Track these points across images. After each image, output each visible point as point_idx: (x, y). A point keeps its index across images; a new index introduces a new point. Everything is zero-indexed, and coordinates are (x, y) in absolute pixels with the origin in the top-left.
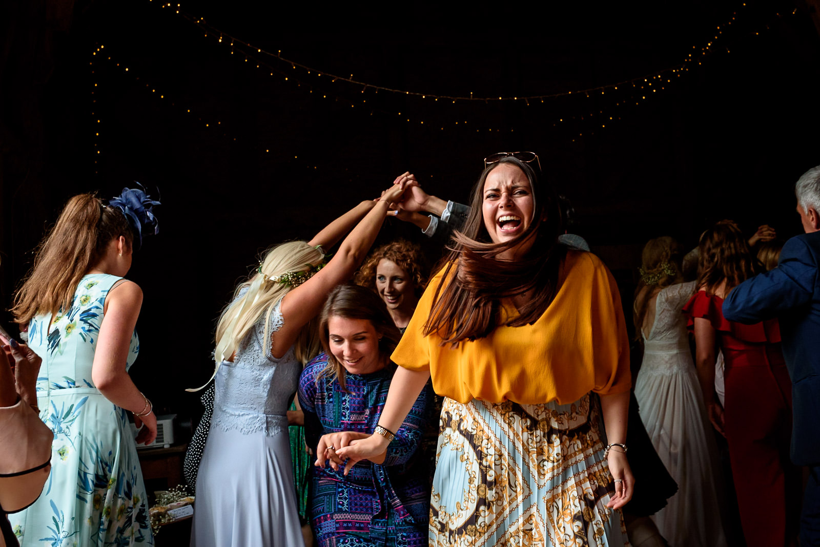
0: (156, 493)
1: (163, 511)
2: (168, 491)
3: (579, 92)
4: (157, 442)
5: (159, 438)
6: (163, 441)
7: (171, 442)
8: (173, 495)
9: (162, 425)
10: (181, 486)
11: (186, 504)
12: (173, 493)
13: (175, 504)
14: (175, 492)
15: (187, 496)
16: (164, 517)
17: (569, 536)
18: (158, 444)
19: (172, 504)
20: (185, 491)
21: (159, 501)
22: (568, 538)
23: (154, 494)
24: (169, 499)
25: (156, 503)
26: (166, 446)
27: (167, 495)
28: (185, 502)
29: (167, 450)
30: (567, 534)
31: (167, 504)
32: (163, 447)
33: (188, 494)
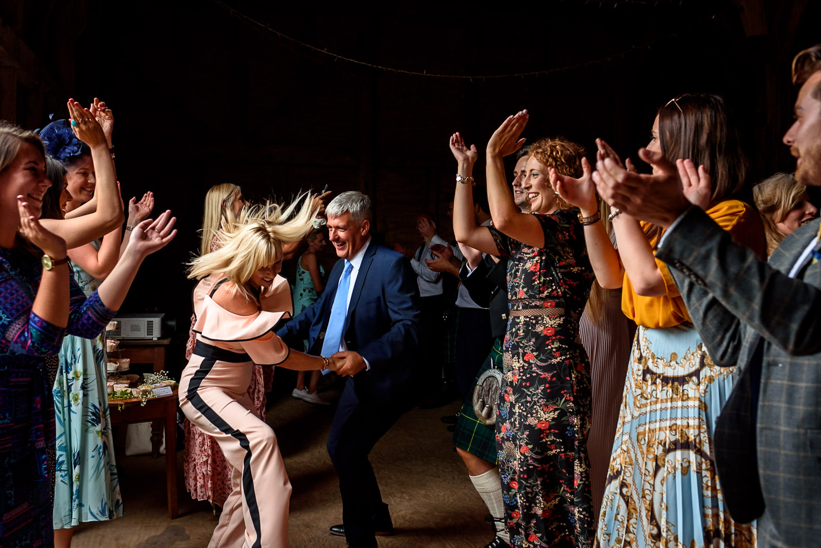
0: (144, 374)
1: (149, 389)
2: (153, 374)
3: (516, 75)
4: (148, 335)
5: (149, 332)
6: (152, 335)
7: (159, 336)
8: (157, 378)
9: (152, 322)
10: (164, 372)
11: (166, 386)
12: (158, 376)
13: (158, 385)
14: (159, 376)
15: (168, 380)
16: (150, 393)
17: (649, 472)
18: (149, 336)
19: (156, 384)
20: (166, 376)
21: (147, 381)
22: (647, 473)
23: (143, 376)
24: (154, 381)
25: (144, 382)
26: (155, 339)
27: (153, 377)
28: (165, 385)
29: (155, 341)
30: (647, 470)
31: (152, 384)
32: (152, 339)
33: (168, 378)
